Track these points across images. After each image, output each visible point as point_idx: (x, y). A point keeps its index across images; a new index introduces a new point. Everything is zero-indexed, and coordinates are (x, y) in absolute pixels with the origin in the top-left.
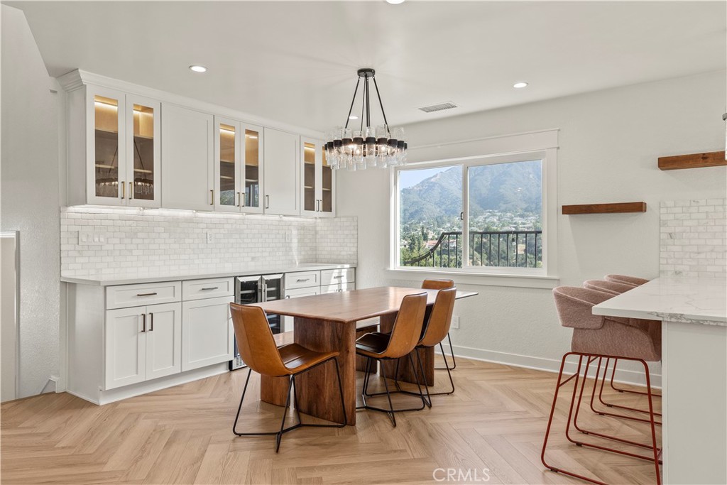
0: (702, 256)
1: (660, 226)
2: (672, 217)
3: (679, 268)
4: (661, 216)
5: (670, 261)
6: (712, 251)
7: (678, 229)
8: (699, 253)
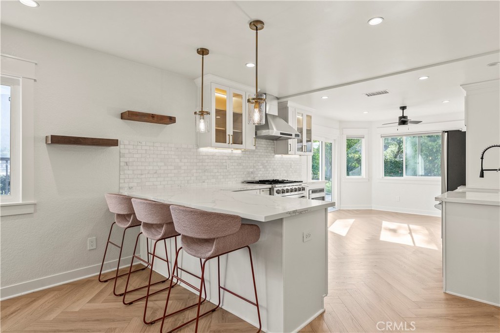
0: (143, 176)
1: (120, 157)
2: (127, 151)
3: (131, 185)
4: (121, 150)
5: (126, 181)
6: (148, 173)
7: (131, 160)
8: (142, 175)
